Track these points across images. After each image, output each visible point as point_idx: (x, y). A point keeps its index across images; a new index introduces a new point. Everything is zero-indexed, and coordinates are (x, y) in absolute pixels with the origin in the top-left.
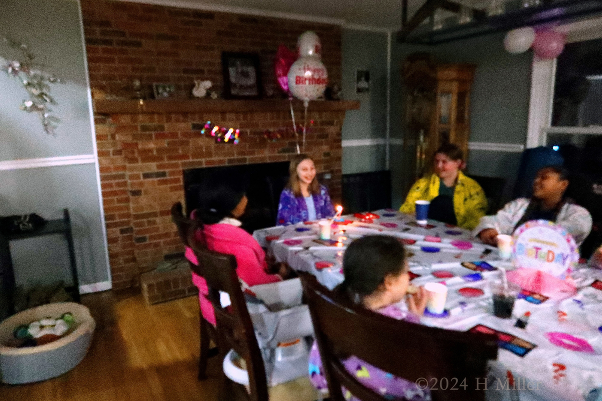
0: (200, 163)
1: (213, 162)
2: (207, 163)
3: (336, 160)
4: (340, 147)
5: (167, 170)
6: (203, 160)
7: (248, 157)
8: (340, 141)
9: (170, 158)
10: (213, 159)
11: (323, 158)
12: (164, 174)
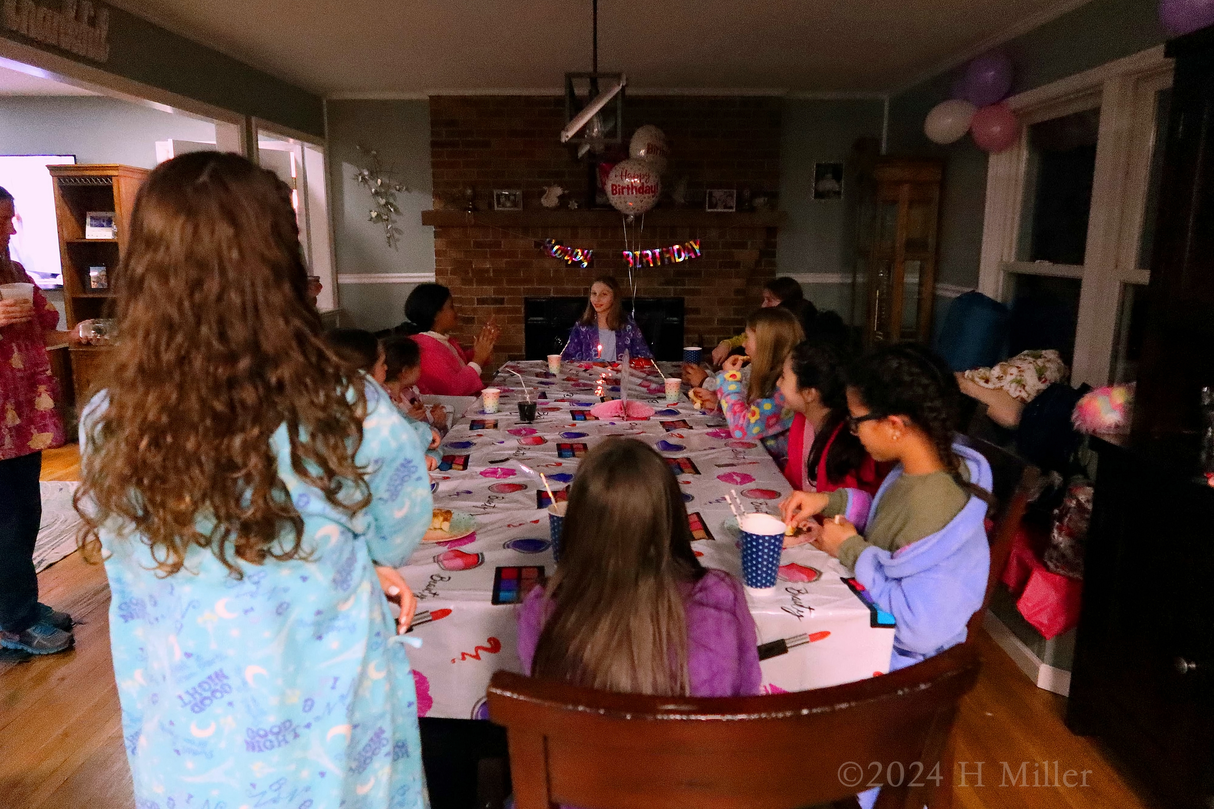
0: (548, 291)
1: (565, 291)
2: (557, 291)
5: (506, 297)
9: (510, 282)
12: (502, 301)
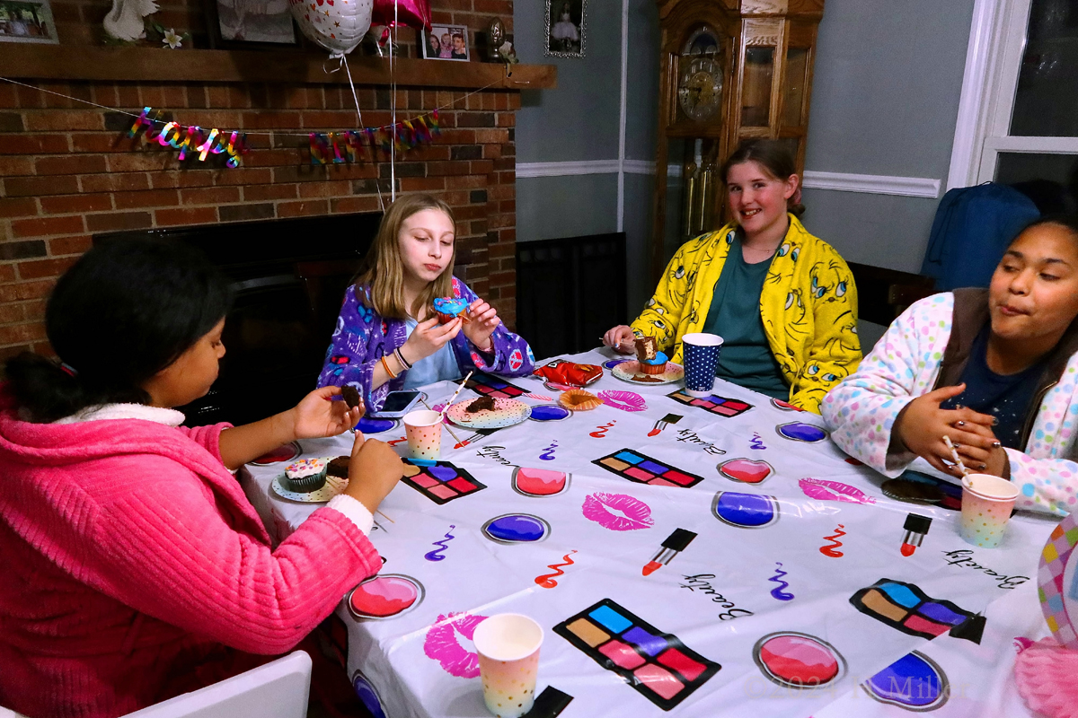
0: (146, 218)
1: (181, 215)
2: (161, 217)
3: (502, 210)
4: (511, 178)
5: (46, 238)
6: (151, 210)
7: (276, 202)
8: (512, 164)
9: (51, 205)
10: (181, 206)
11: (469, 204)
12: (37, 249)
